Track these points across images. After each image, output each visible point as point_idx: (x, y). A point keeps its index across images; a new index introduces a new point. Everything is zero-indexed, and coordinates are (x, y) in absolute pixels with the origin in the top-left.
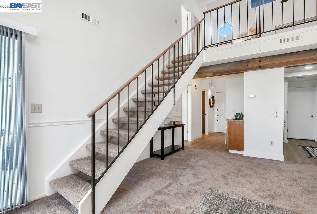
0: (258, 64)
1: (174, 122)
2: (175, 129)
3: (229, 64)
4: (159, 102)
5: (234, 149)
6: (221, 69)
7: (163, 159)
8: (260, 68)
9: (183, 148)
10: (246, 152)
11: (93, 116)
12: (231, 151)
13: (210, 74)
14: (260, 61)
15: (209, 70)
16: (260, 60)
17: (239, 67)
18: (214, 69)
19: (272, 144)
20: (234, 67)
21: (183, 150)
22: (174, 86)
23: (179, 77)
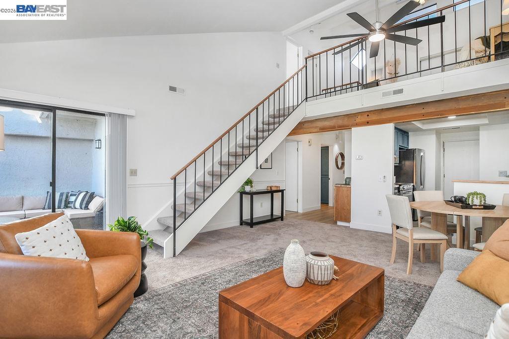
0: (365, 119)
1: (271, 188)
2: (275, 194)
3: (336, 118)
4: (237, 166)
5: (341, 220)
6: (327, 124)
7: (252, 227)
8: (368, 123)
9: (282, 218)
10: (354, 224)
11: (175, 179)
12: (339, 223)
13: (316, 130)
14: (368, 116)
15: (315, 125)
16: (367, 113)
17: (346, 122)
18: (321, 124)
19: (380, 214)
20: (340, 122)
21: (282, 220)
22: (257, 149)
23: (264, 139)
